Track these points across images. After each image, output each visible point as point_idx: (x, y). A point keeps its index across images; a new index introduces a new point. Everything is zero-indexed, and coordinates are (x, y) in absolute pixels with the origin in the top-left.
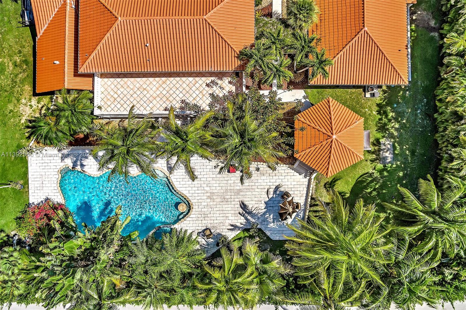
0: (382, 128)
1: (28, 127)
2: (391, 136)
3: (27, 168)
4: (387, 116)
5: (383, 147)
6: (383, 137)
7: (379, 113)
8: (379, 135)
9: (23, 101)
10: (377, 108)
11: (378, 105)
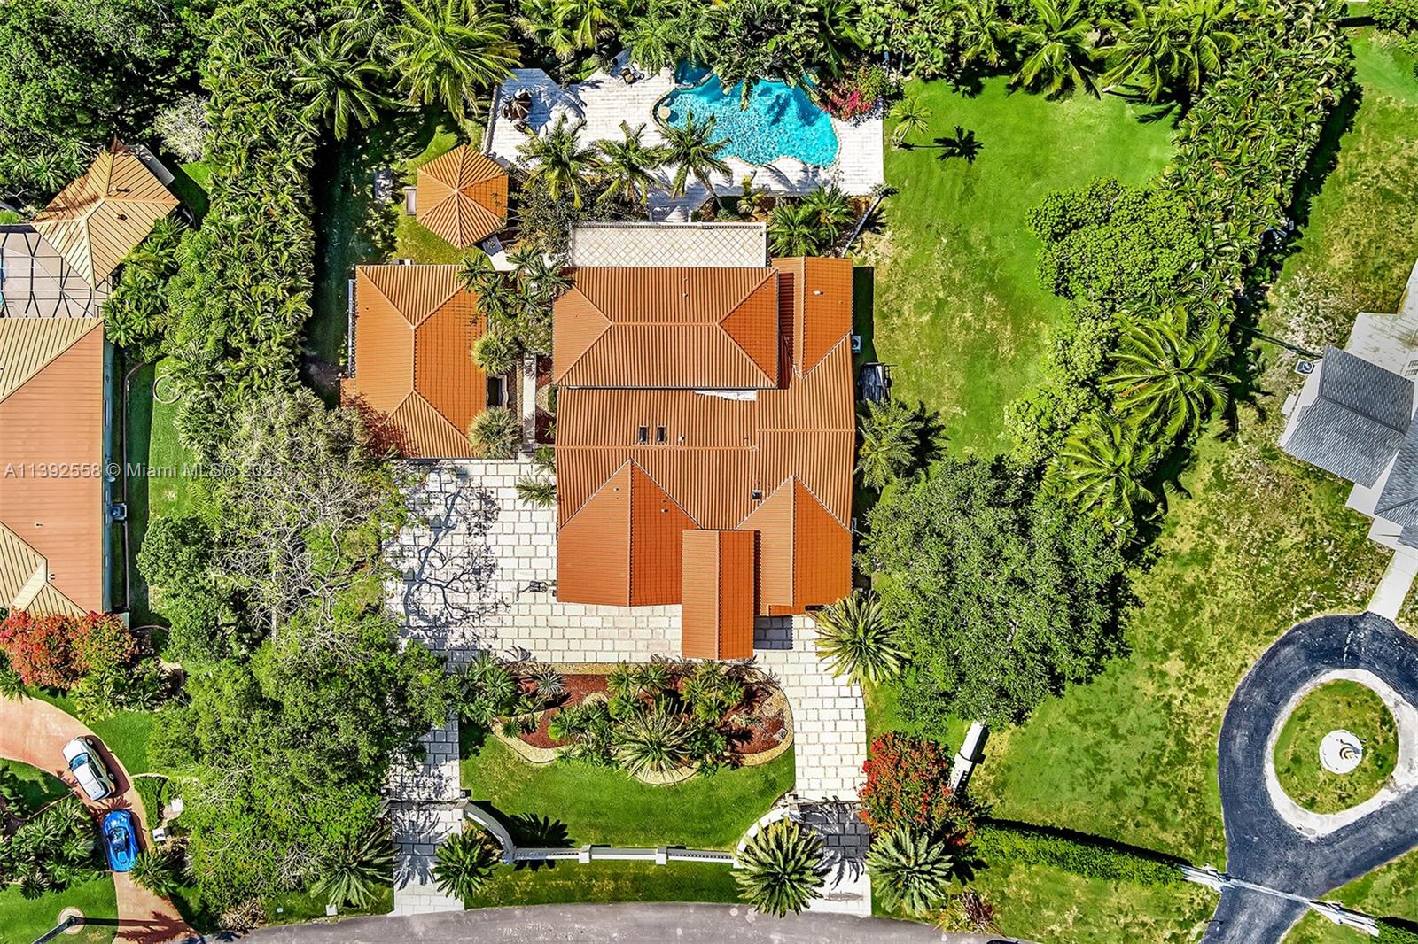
0: (389, 218)
1: (882, 225)
2: (377, 208)
3: (885, 168)
5: (389, 192)
6: (389, 206)
7: (393, 240)
8: (394, 208)
9: (888, 261)
10: (396, 245)
11: (394, 250)
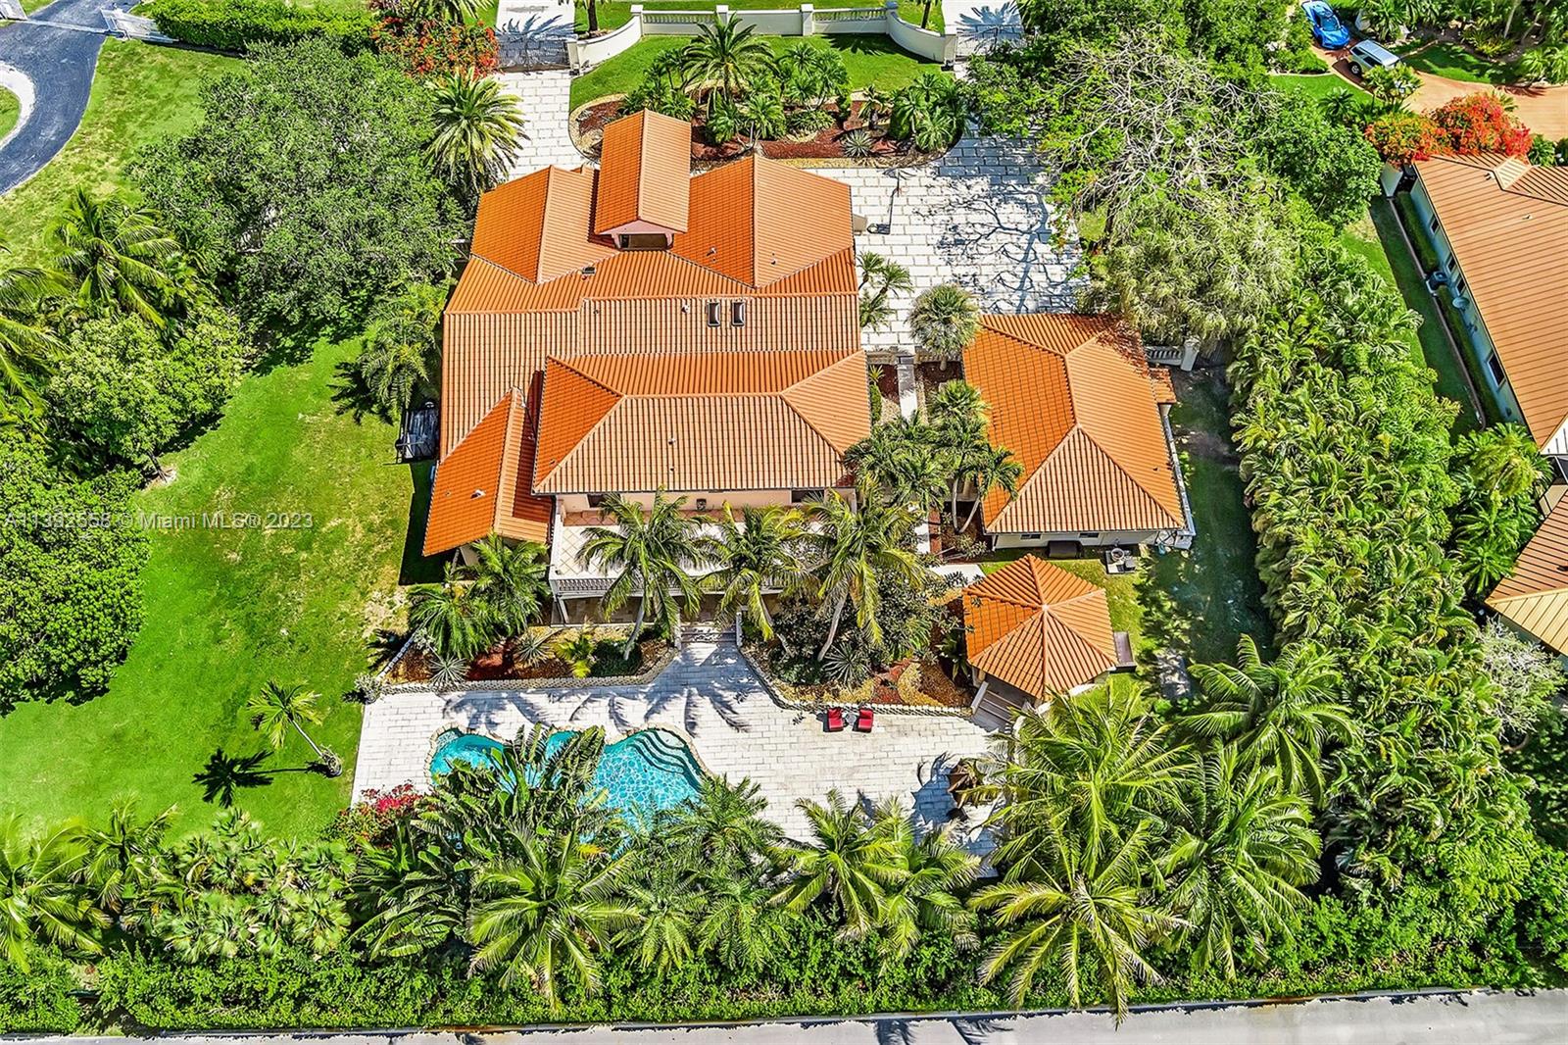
0: (1155, 630)
1: (377, 645)
2: (1177, 644)
3: (359, 732)
4: (1160, 608)
5: (1162, 665)
6: (1160, 646)
7: (1142, 601)
8: (1150, 643)
9: (376, 595)
10: (1138, 594)
11: (1137, 587)
